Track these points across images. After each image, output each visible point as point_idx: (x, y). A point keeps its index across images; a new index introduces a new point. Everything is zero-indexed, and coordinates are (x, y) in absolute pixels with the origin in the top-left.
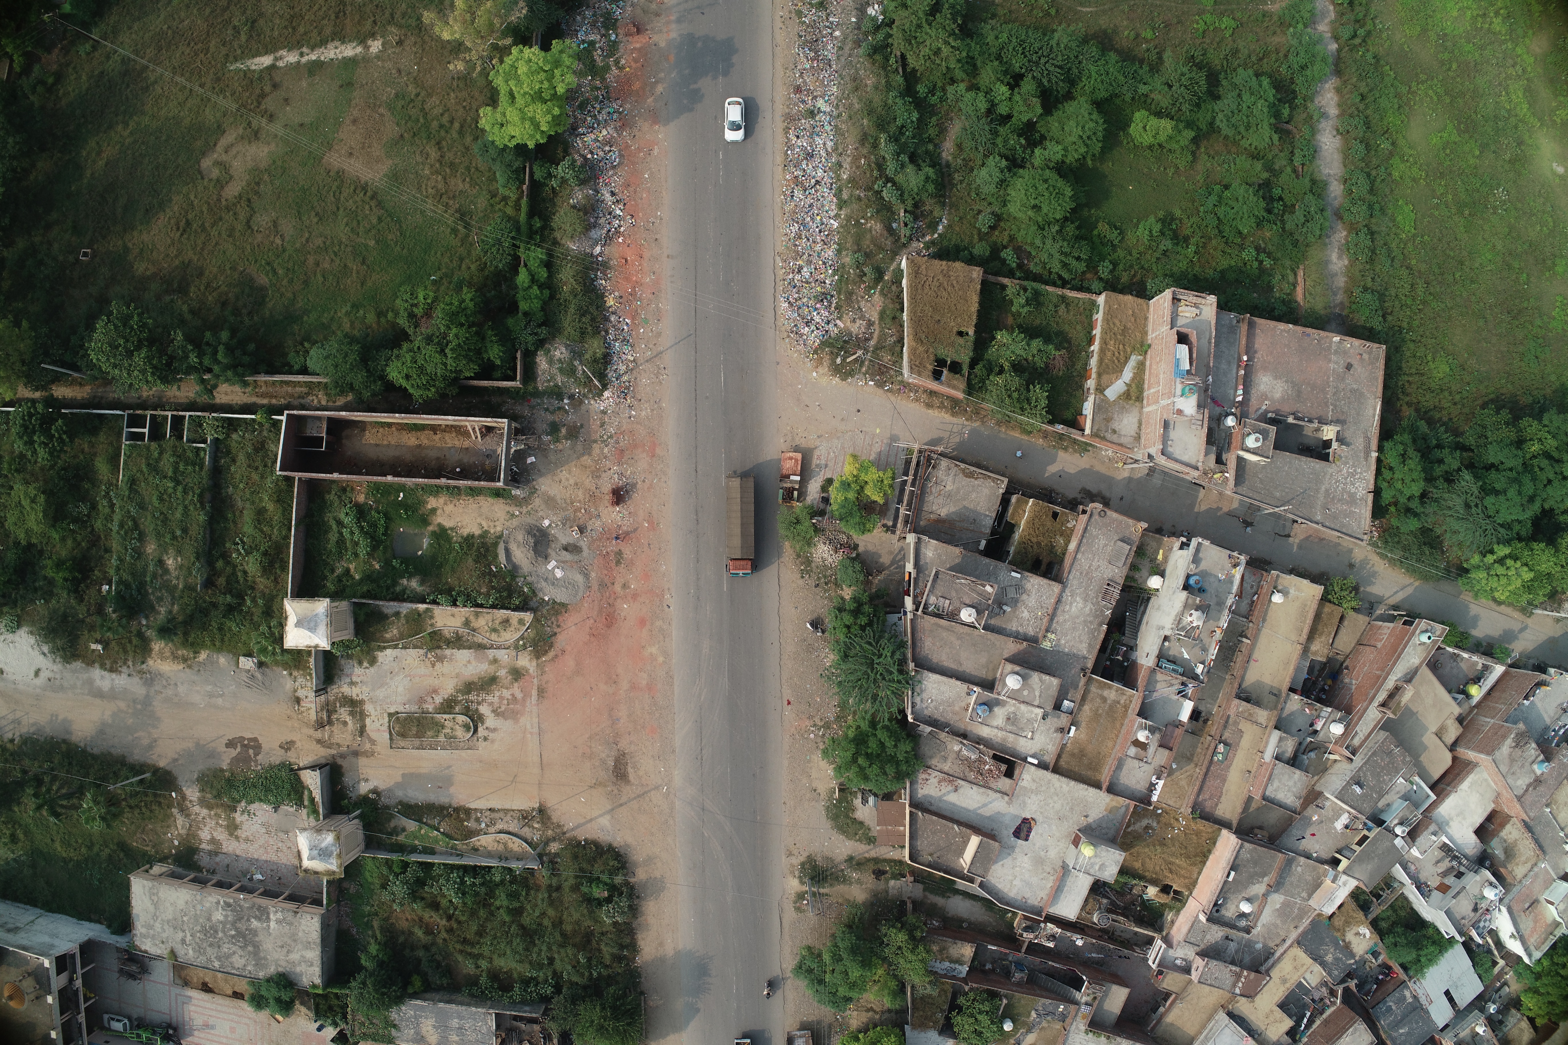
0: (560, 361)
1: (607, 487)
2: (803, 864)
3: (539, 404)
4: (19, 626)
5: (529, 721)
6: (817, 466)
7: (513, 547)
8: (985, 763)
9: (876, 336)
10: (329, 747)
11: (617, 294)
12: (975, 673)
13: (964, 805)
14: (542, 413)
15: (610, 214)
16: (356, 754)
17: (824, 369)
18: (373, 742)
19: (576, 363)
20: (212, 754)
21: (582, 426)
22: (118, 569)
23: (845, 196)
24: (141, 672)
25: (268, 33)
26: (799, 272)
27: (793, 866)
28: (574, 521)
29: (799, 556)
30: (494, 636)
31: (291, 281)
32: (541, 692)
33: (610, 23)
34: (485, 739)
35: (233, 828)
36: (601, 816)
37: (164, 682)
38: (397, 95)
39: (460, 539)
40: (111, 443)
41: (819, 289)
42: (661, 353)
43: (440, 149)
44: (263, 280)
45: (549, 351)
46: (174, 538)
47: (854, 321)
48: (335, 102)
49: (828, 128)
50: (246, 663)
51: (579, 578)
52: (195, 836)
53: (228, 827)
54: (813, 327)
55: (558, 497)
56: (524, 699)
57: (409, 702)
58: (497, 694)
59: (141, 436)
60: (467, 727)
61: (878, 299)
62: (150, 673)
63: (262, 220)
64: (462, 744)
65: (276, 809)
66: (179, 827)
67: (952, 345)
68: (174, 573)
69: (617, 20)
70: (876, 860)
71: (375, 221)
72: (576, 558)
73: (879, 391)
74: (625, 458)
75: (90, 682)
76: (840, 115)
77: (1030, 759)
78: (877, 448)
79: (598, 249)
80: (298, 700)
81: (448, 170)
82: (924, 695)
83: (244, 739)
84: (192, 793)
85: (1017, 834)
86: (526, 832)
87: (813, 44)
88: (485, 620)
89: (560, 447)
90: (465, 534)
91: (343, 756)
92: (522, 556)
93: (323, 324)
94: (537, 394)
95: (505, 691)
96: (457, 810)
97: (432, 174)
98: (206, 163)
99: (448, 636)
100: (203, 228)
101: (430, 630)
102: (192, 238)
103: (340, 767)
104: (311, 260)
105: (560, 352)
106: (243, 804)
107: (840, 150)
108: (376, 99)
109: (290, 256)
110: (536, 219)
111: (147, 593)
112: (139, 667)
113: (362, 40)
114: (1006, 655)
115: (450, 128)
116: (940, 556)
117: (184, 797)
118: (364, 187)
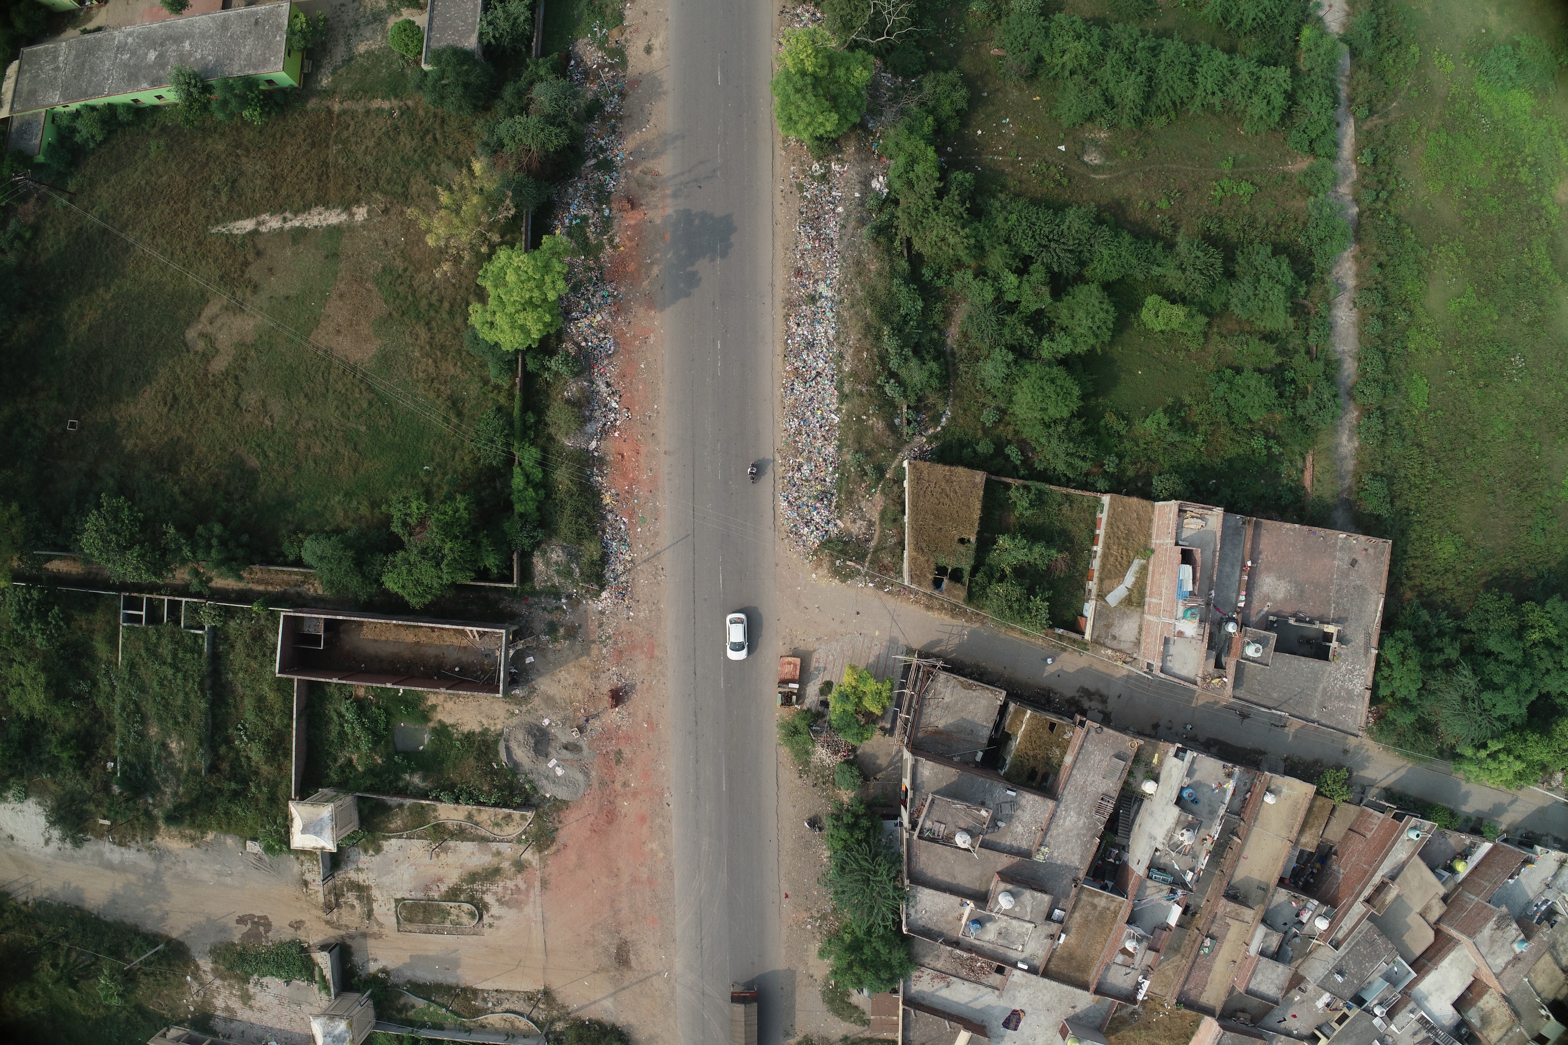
0: (557, 563)
1: (606, 688)
2: (799, 1043)
3: (536, 603)
4: (27, 797)
5: (532, 910)
6: (816, 669)
7: (513, 745)
8: (977, 960)
9: (876, 536)
10: (338, 927)
11: (613, 491)
12: (969, 886)
13: (955, 999)
14: (540, 612)
15: (606, 406)
16: (364, 935)
17: (824, 571)
18: (381, 925)
19: (574, 566)
20: (224, 929)
21: (580, 626)
22: (122, 750)
23: (847, 389)
24: (149, 848)
25: (249, 194)
26: (799, 469)
28: (574, 720)
29: (796, 757)
30: (497, 830)
31: (282, 465)
32: (544, 883)
33: (603, 196)
34: (491, 926)
35: (246, 998)
36: (604, 998)
37: (173, 859)
38: (384, 269)
39: (460, 736)
40: (108, 622)
41: (819, 487)
42: (659, 553)
43: (429, 330)
44: (254, 462)
45: (546, 552)
46: (177, 723)
47: (854, 521)
48: (321, 273)
49: (829, 314)
50: (254, 847)
51: (580, 777)
52: (210, 1003)
53: (242, 998)
54: (812, 527)
55: (557, 697)
56: (527, 890)
57: (415, 889)
58: (501, 884)
59: (138, 619)
60: (472, 915)
61: (879, 498)
62: (159, 849)
63: (251, 398)
64: (468, 930)
65: (288, 983)
66: (194, 995)
67: (953, 553)
68: (178, 757)
69: (610, 193)
70: (870, 1040)
71: (365, 405)
72: (577, 757)
73: (881, 593)
74: (624, 659)
75: (100, 854)
76: (842, 301)
77: (1020, 965)
78: (876, 651)
79: (594, 444)
80: (306, 883)
81: (438, 353)
82: (919, 907)
83: (254, 916)
84: (206, 964)
85: (1007, 1024)
86: (532, 1012)
87: (814, 222)
88: (486, 815)
89: (559, 647)
90: (466, 731)
91: (352, 937)
92: (522, 755)
93: (317, 512)
94: (534, 593)
95: (508, 882)
96: (464, 990)
97: (422, 357)
98: (191, 334)
99: (451, 828)
100: (191, 405)
101: (433, 822)
102: (180, 414)
103: (349, 947)
104: (302, 444)
105: (557, 555)
106: (256, 977)
107: (842, 340)
108: (362, 272)
109: (280, 438)
110: (530, 414)
111: (152, 774)
112: (147, 843)
113: (347, 206)
114: (999, 869)
115: (440, 307)
116: (936, 774)
117: (197, 967)
118: (353, 369)
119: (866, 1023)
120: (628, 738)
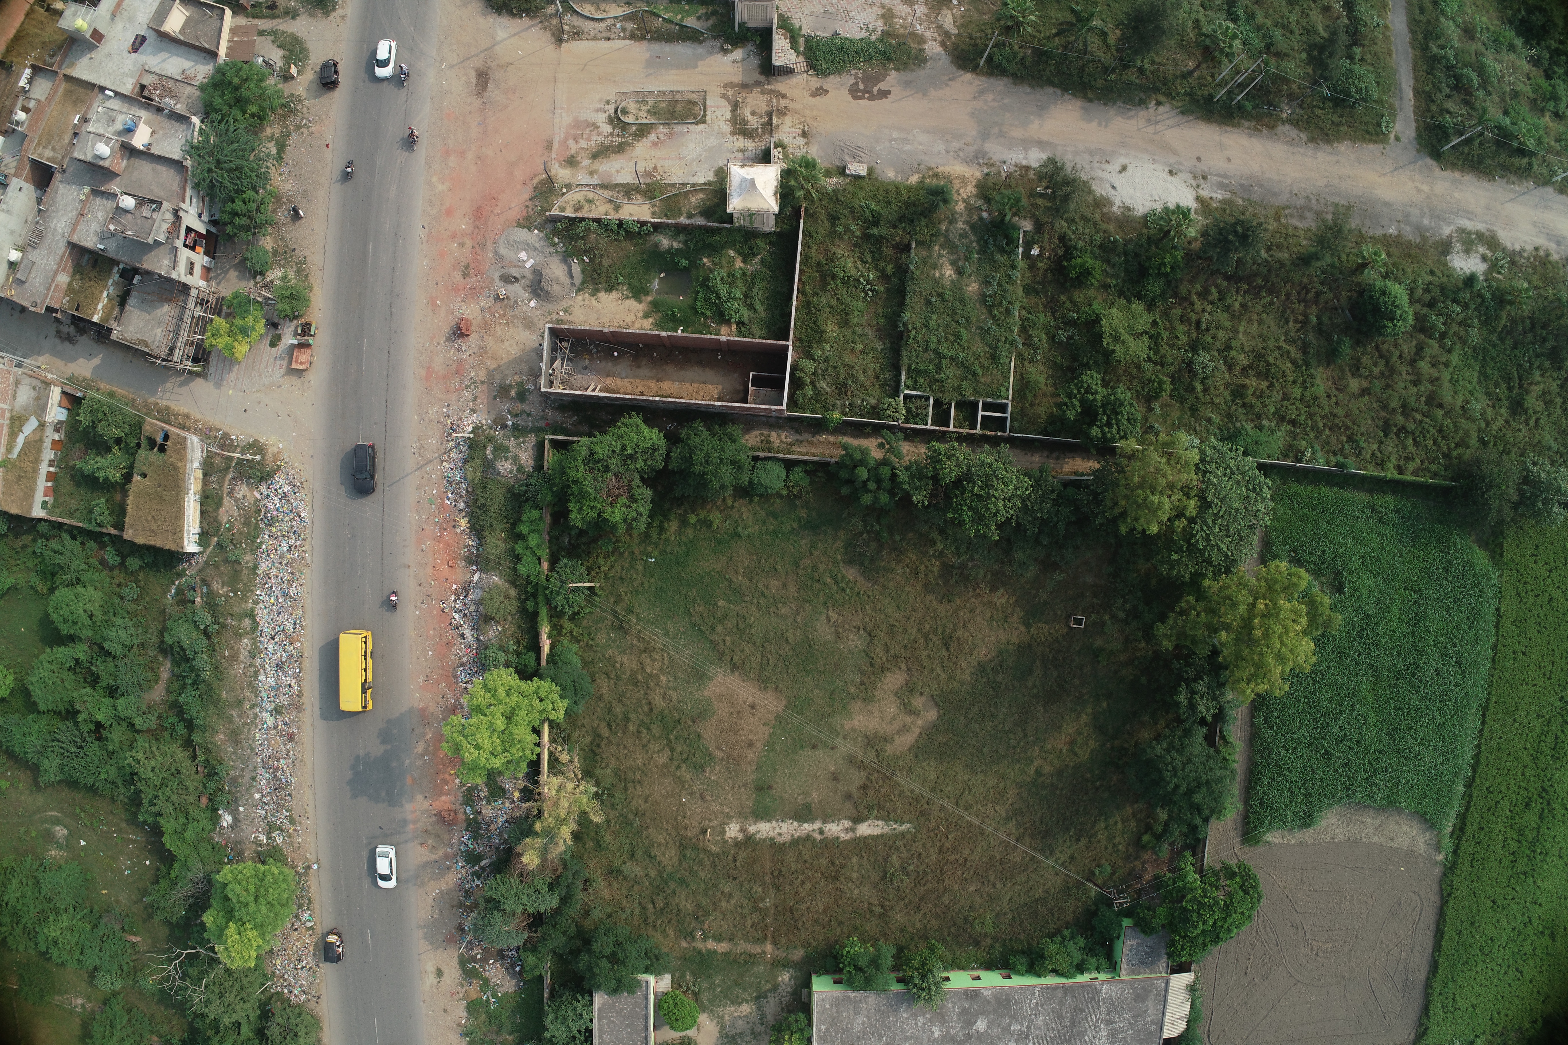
0: (506, 459)
1: (473, 338)
2: (334, 9)
3: (537, 420)
4: (1145, 217)
5: (563, 120)
6: (283, 359)
7: (565, 279)
8: (159, 96)
9: (227, 482)
10: (771, 92)
11: (458, 531)
12: (144, 161)
13: (180, 59)
14: (533, 412)
15: (465, 615)
16: (744, 86)
17: (271, 451)
18: (724, 97)
19: (490, 457)
20: (907, 84)
21: (495, 398)
22: (1013, 267)
23: (247, 623)
24: (990, 165)
25: (865, 862)
26: (290, 547)
27: (343, 8)
28: (506, 306)
29: (306, 276)
30: (591, 196)
31: (815, 568)
32: (549, 146)
33: (475, 827)
34: (608, 102)
35: (888, 16)
36: (505, 39)
37: (961, 154)
38: (703, 771)
39: (620, 287)
40: (1032, 405)
41: (274, 529)
42: (417, 469)
43: (650, 703)
44: (851, 573)
45: (518, 470)
46: (941, 296)
47: (244, 496)
48: (776, 770)
49: (264, 695)
50: (858, 169)
51: (503, 251)
52: (931, 8)
53: (893, 16)
54: (280, 491)
55: (521, 328)
56: (566, 139)
57: (683, 134)
58: (592, 143)
59: (987, 407)
60: (625, 112)
61: (223, 518)
62: (979, 164)
63: (855, 642)
64: (633, 96)
65: (836, 34)
66: (949, 16)
67: (150, 464)
68: (945, 261)
69: (467, 830)
70: (273, 17)
71: (719, 628)
72: (506, 270)
73: (226, 429)
74: (454, 366)
76: (253, 707)
77: (111, 93)
78: (233, 376)
79: (476, 578)
80: (804, 134)
81: (640, 677)
82: (183, 141)
83: (868, 99)
84: (933, 48)
85: (143, 40)
86: (577, 22)
87: (279, 786)
88: (599, 211)
89: (516, 378)
90: (614, 292)
91: (758, 83)
92: (556, 270)
93: (775, 518)
94: (538, 431)
95: (585, 146)
96: (643, 38)
97: (657, 675)
98: (931, 715)
99: (638, 196)
100: (926, 637)
101: (656, 201)
102: (940, 628)
103: (761, 73)
104: (792, 590)
105: (505, 467)
106: (873, 38)
107: (252, 669)
108: (727, 768)
109: (817, 597)
110: (530, 609)
111: (978, 242)
112: (993, 170)
113: (749, 841)
114: (118, 179)
115: (639, 726)
116: (158, 262)
117: (943, 44)
118: (734, 667)
119: (274, 33)
120: (456, 290)
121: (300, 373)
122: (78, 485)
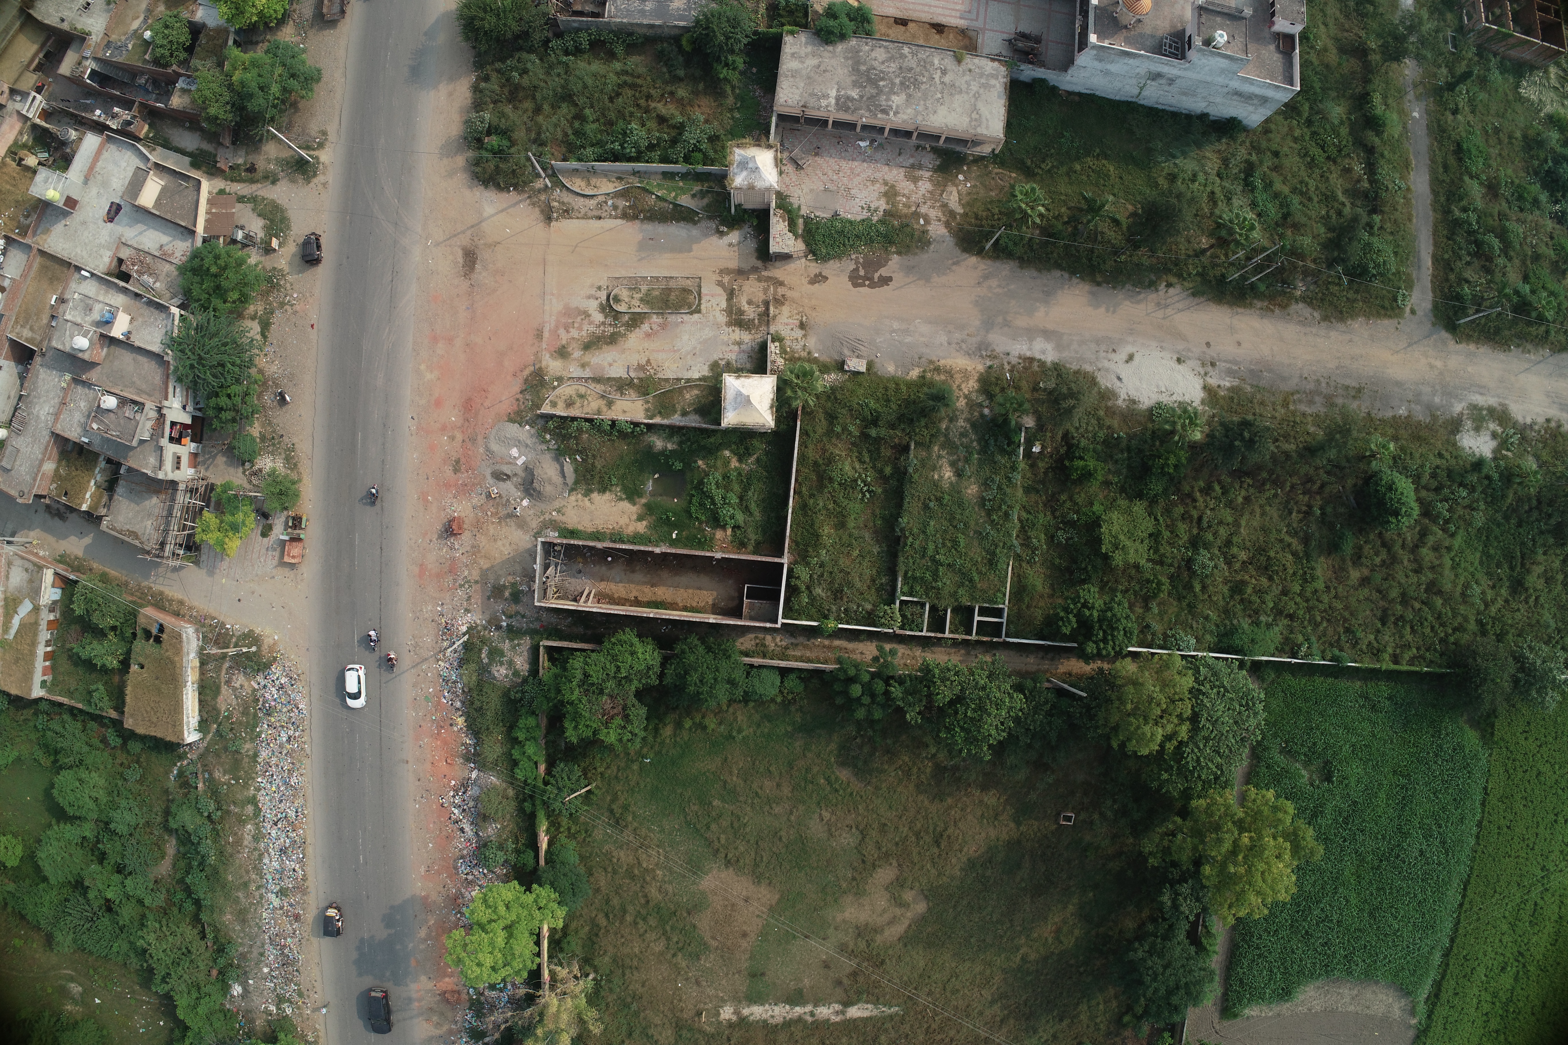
0: (502, 664)
1: (466, 536)
2: (315, 175)
3: (531, 622)
4: (1150, 410)
5: (554, 306)
6: (275, 550)
7: (557, 479)
8: (137, 271)
9: (224, 671)
10: (768, 279)
11: (455, 729)
12: (124, 351)
13: (157, 233)
14: (528, 613)
15: (464, 810)
16: (741, 273)
17: (267, 642)
18: (720, 284)
19: (486, 661)
20: (909, 270)
21: (489, 598)
22: (1014, 468)
23: (250, 809)
24: (993, 357)
25: (854, 1042)
26: (289, 737)
27: (324, 174)
28: (498, 504)
29: (295, 465)
30: (582, 390)
31: (808, 770)
32: (539, 335)
33: (477, 1007)
34: (599, 288)
35: (891, 193)
36: (493, 216)
37: (964, 346)
38: (699, 959)
39: (614, 488)
40: (1028, 607)
41: (273, 720)
42: (414, 667)
43: (646, 896)
44: (844, 774)
45: (513, 674)
46: (939, 500)
47: (242, 686)
48: (769, 959)
49: (269, 877)
50: (856, 364)
51: (494, 447)
52: (937, 184)
53: (896, 194)
54: (277, 683)
55: (514, 528)
56: (557, 327)
57: (677, 325)
58: (584, 333)
59: (983, 612)
60: (617, 300)
61: (222, 706)
62: (981, 356)
63: (847, 839)
64: (625, 282)
65: (836, 214)
66: (955, 193)
67: (147, 656)
68: (944, 462)
69: (470, 1009)
70: (253, 181)
71: (714, 827)
72: (497, 467)
73: (221, 618)
74: (447, 564)
75: (1059, 347)
76: (258, 888)
77: (87, 274)
78: (225, 564)
80: (802, 326)
81: (636, 872)
82: (164, 331)
83: (869, 286)
84: (937, 229)
85: (119, 208)
86: (567, 198)
87: (286, 962)
88: (591, 407)
89: (510, 578)
90: (608, 493)
91: (755, 269)
92: (548, 469)
93: (769, 721)
94: (532, 633)
95: (576, 336)
96: (635, 217)
97: (653, 870)
98: (921, 907)
99: (632, 391)
100: (918, 835)
101: (650, 398)
102: (931, 827)
103: (759, 258)
104: (786, 791)
105: (500, 672)
106: (875, 219)
107: (256, 853)
108: (722, 957)
109: (811, 797)
110: (528, 811)
111: (979, 441)
112: (996, 363)
113: (743, 1022)
114: (99, 367)
115: (636, 917)
116: (144, 462)
117: (947, 225)
118: (728, 863)
119: (253, 200)
120: (447, 486)
121: (292, 566)
122: (76, 664)
